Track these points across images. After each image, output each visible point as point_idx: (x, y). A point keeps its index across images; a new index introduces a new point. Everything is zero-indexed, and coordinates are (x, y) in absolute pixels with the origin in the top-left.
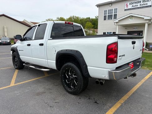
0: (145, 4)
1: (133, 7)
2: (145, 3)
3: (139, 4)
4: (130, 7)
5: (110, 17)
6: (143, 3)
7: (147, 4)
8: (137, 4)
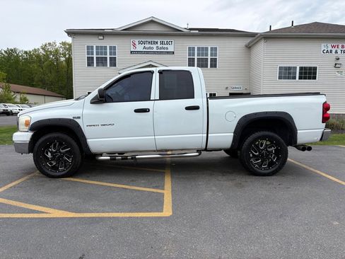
0: (164, 48)
1: (145, 50)
2: (164, 46)
3: (155, 46)
4: (140, 48)
5: (101, 62)
6: (161, 46)
7: (167, 49)
8: (151, 46)
